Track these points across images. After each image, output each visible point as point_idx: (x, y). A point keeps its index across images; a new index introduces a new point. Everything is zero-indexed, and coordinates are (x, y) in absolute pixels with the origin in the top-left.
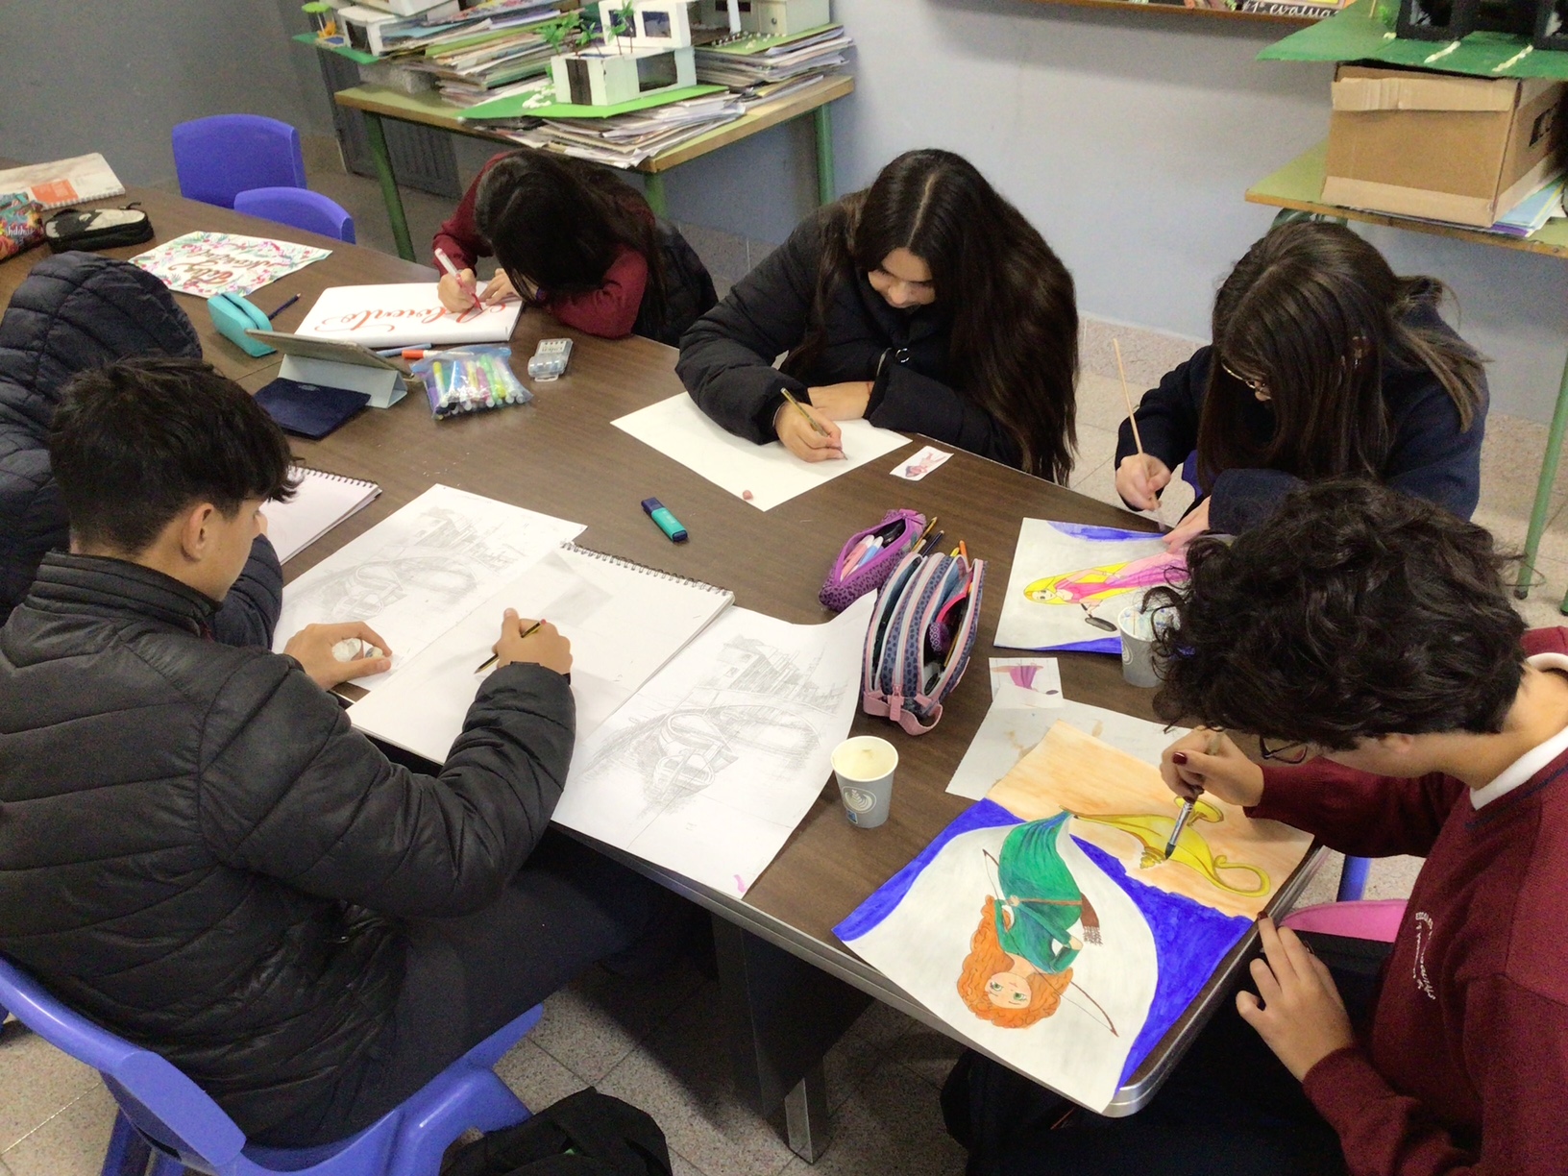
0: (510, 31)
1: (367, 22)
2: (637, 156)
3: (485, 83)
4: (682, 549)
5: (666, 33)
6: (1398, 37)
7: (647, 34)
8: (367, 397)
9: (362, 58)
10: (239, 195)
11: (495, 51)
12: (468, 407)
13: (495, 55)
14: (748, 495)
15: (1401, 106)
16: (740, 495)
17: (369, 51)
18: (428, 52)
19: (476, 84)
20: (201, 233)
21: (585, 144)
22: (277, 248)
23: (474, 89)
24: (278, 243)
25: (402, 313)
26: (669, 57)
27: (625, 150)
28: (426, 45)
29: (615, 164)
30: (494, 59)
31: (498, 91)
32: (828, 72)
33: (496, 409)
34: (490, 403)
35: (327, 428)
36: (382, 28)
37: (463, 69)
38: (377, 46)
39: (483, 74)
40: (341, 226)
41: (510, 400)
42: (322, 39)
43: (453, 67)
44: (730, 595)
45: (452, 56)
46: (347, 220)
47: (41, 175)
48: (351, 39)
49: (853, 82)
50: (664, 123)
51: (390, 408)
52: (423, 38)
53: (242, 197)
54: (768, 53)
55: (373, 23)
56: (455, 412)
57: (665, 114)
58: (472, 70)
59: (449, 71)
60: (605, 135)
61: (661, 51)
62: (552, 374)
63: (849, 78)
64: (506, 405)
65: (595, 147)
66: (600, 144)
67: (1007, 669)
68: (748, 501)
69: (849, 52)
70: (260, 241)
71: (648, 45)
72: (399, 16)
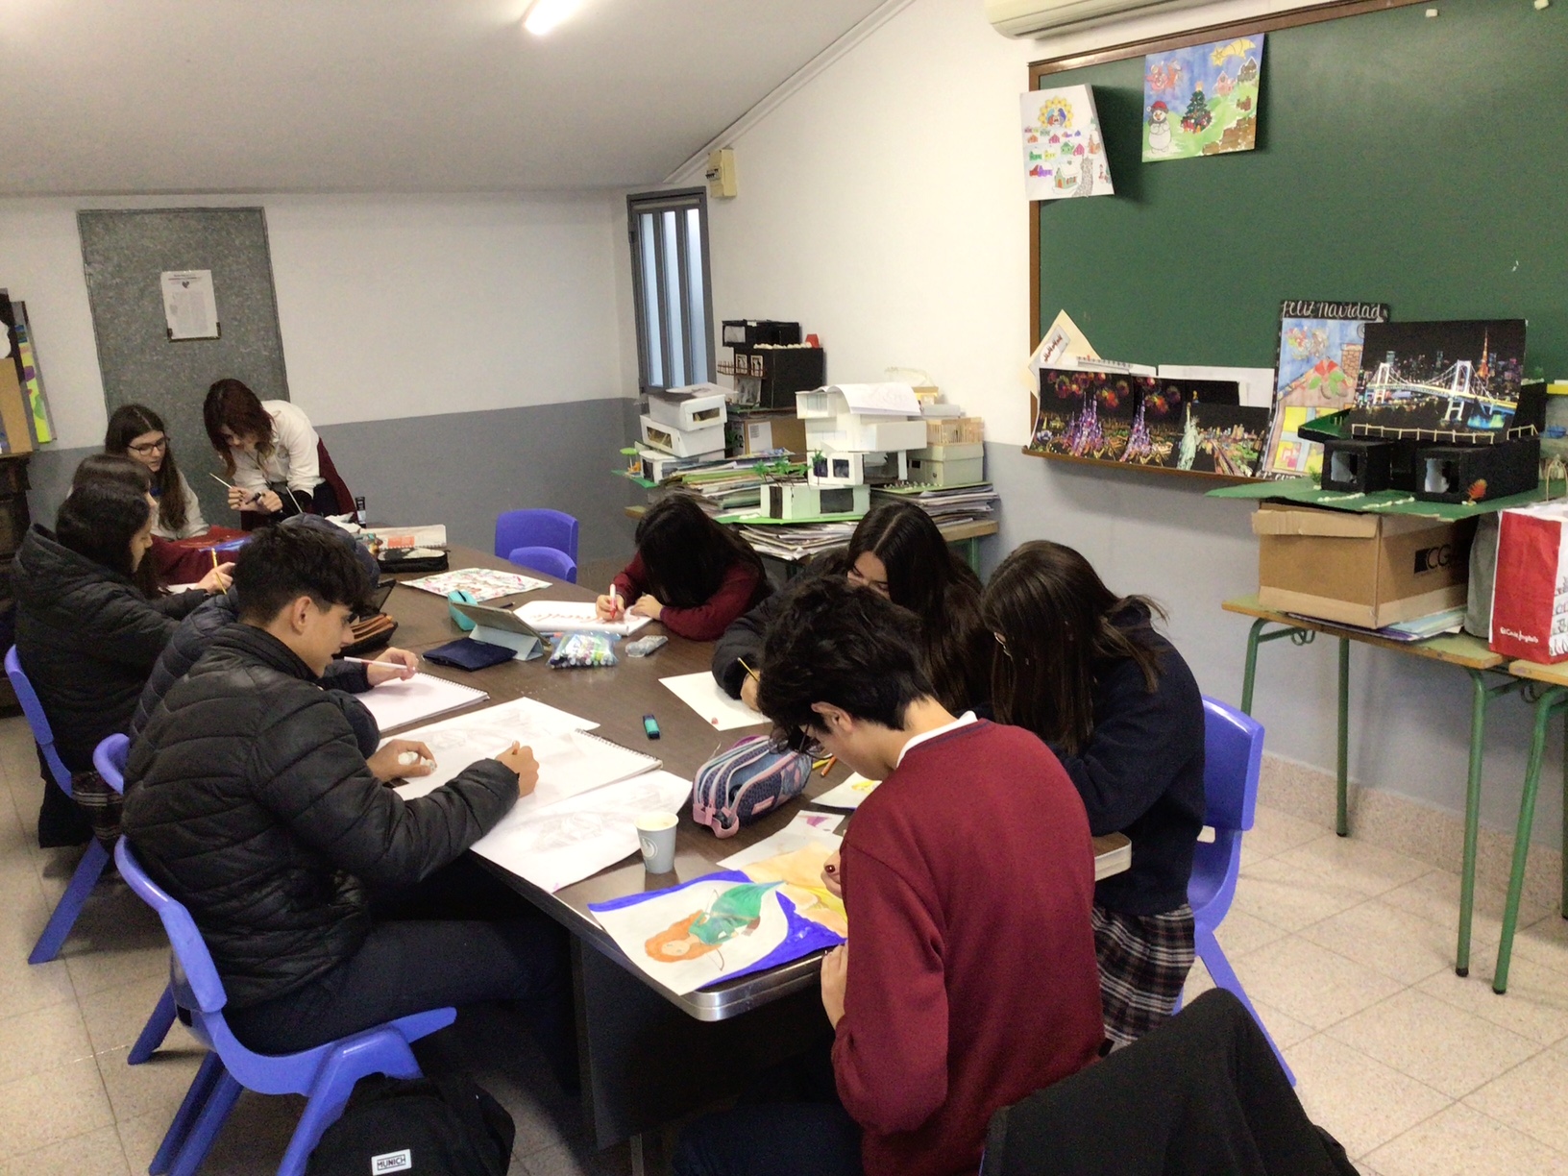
0: (750, 472)
1: (654, 460)
2: (799, 553)
3: (722, 504)
4: (655, 742)
5: (847, 475)
6: (1323, 488)
7: (835, 475)
8: (515, 653)
9: (647, 484)
10: (514, 551)
11: (733, 483)
12: (573, 662)
13: (733, 486)
14: (715, 721)
15: (1301, 532)
16: (710, 721)
17: (653, 480)
18: (684, 479)
19: (716, 505)
20: (478, 569)
21: (767, 543)
22: (519, 580)
23: (714, 508)
24: (521, 577)
25: (571, 616)
26: (847, 493)
27: (791, 547)
28: (684, 475)
29: (784, 557)
30: (732, 489)
31: (729, 510)
32: (977, 516)
33: (592, 666)
34: (588, 662)
35: (479, 665)
36: (664, 464)
37: (707, 493)
38: (658, 476)
39: (721, 498)
40: (567, 571)
41: (603, 663)
42: (629, 473)
43: (700, 491)
44: (659, 762)
45: (701, 484)
46: (573, 568)
47: (399, 533)
48: (645, 472)
49: (998, 525)
50: (829, 534)
51: (527, 662)
52: (684, 470)
53: (515, 552)
54: (922, 495)
55: (658, 461)
56: (564, 665)
57: (831, 528)
58: (713, 495)
59: (696, 493)
60: (781, 537)
61: (842, 487)
62: (641, 653)
63: (993, 522)
64: (600, 666)
65: (773, 545)
66: (776, 543)
67: (806, 817)
68: (714, 725)
69: (994, 502)
70: (511, 575)
71: (832, 482)
72: (678, 458)
